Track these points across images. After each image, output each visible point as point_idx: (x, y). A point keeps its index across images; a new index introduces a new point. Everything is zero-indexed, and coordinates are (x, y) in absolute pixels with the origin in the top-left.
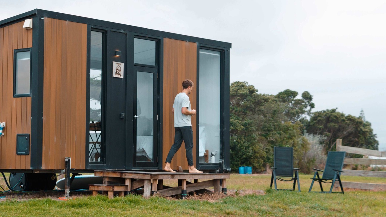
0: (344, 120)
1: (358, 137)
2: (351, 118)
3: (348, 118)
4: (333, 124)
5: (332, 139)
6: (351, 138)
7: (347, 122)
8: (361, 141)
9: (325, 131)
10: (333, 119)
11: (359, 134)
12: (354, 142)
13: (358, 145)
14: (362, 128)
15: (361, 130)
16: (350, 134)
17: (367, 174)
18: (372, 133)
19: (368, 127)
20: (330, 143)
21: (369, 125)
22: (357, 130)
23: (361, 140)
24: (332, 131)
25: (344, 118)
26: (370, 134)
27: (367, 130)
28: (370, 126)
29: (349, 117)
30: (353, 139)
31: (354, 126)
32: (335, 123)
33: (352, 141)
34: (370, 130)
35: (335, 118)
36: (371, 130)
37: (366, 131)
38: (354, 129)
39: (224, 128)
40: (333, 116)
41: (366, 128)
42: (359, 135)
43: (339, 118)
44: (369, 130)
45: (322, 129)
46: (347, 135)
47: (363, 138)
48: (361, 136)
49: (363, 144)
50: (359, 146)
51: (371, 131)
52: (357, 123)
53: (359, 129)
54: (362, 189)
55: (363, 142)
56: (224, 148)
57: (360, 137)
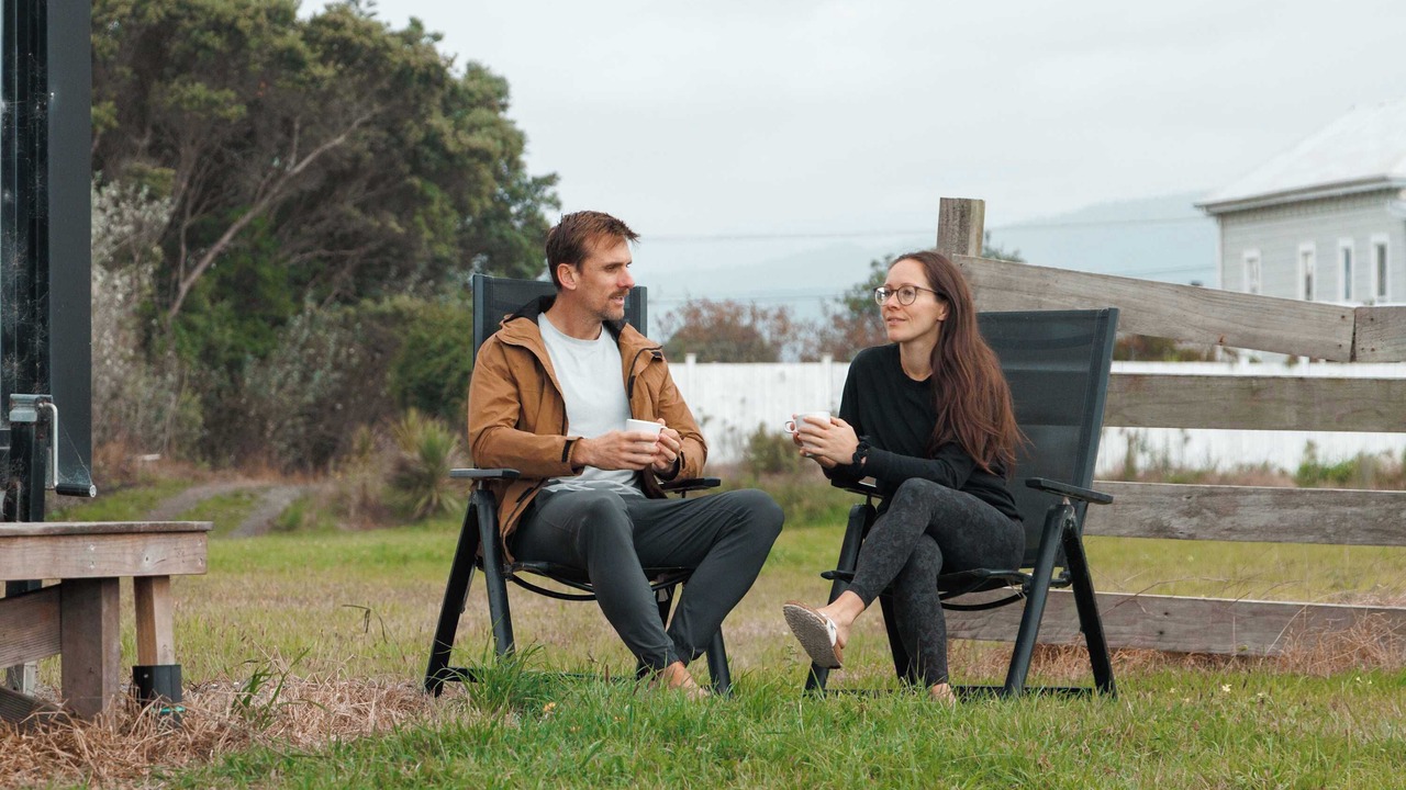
0: (292, 60)
1: (409, 202)
2: (349, 33)
3: (329, 33)
4: (200, 89)
5: (187, 222)
6: (347, 208)
7: (318, 70)
8: (427, 235)
9: (133, 152)
10: (205, 47)
11: (416, 181)
12: (372, 246)
13: (403, 274)
14: (438, 121)
15: (433, 140)
16: (336, 176)
17: (1219, 513)
18: (515, 165)
19: (481, 114)
20: (172, 253)
21: (487, 93)
22: (401, 143)
23: (432, 226)
24: (188, 152)
25: (292, 38)
26: (499, 178)
27: (477, 140)
28: (504, 107)
29: (337, 26)
30: (360, 220)
31: (377, 108)
32: (219, 77)
33: (351, 240)
34: (505, 141)
35: (216, 42)
36: (513, 141)
37: (474, 152)
38: (372, 132)
39: (45, 90)
40: (202, 21)
41: (473, 128)
42: (411, 188)
43: (254, 43)
44: (495, 146)
45: (101, 130)
46: (312, 185)
47: (445, 214)
48: (434, 191)
49: (449, 262)
50: (415, 277)
51: (513, 143)
52: (404, 75)
53: (415, 134)
54: (1177, 656)
55: (443, 250)
56: (45, 288)
57: (427, 201)
